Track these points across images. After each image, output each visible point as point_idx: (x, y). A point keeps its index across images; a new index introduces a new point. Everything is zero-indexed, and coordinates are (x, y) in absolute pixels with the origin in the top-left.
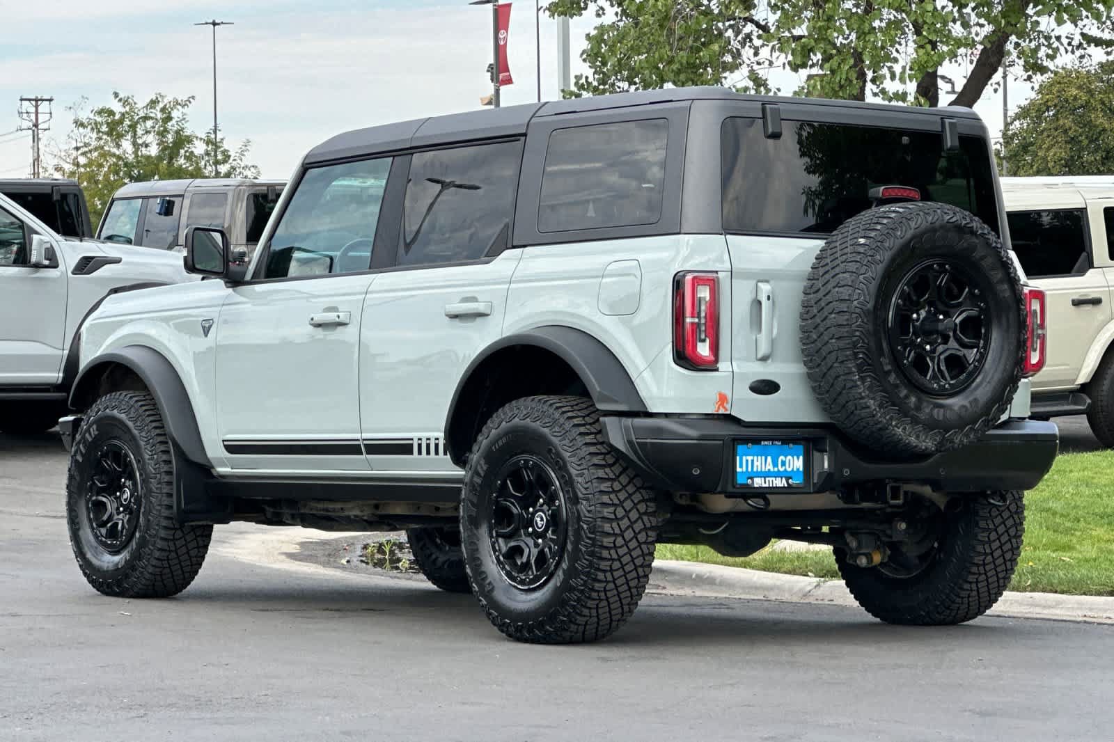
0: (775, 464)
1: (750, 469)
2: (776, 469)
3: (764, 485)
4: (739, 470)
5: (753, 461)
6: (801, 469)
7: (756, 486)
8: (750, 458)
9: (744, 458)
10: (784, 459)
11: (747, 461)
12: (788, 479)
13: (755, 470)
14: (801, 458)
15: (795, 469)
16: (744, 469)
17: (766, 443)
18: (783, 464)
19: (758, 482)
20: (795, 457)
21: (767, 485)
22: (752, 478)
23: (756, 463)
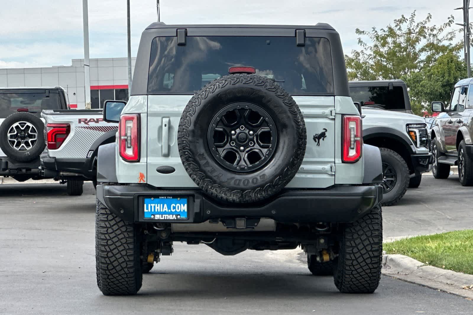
0: (169, 208)
1: (153, 210)
2: (170, 211)
3: (161, 218)
4: (145, 210)
5: (155, 207)
6: (186, 210)
7: (156, 218)
8: (153, 205)
9: (149, 205)
10: (174, 205)
11: (151, 207)
12: (177, 216)
13: (156, 211)
14: (186, 205)
15: (182, 211)
16: (149, 210)
17: (163, 197)
18: (174, 208)
19: (157, 217)
20: (182, 205)
21: (163, 218)
22: (154, 215)
23: (156, 208)
